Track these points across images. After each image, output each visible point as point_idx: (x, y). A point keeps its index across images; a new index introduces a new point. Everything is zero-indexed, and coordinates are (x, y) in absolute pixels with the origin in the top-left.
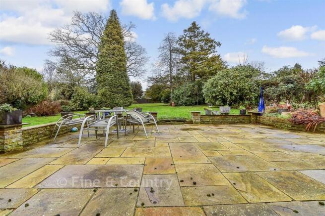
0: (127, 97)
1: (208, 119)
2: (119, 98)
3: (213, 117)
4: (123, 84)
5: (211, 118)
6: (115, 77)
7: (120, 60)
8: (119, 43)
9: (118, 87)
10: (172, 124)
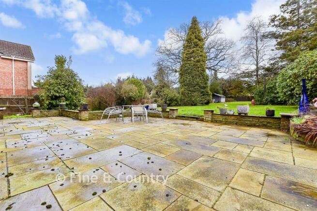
0: (204, 95)
1: (221, 118)
2: (197, 96)
3: (227, 117)
4: (199, 83)
5: (224, 117)
6: (193, 77)
7: (198, 61)
8: (197, 45)
9: (195, 86)
10: (186, 120)
